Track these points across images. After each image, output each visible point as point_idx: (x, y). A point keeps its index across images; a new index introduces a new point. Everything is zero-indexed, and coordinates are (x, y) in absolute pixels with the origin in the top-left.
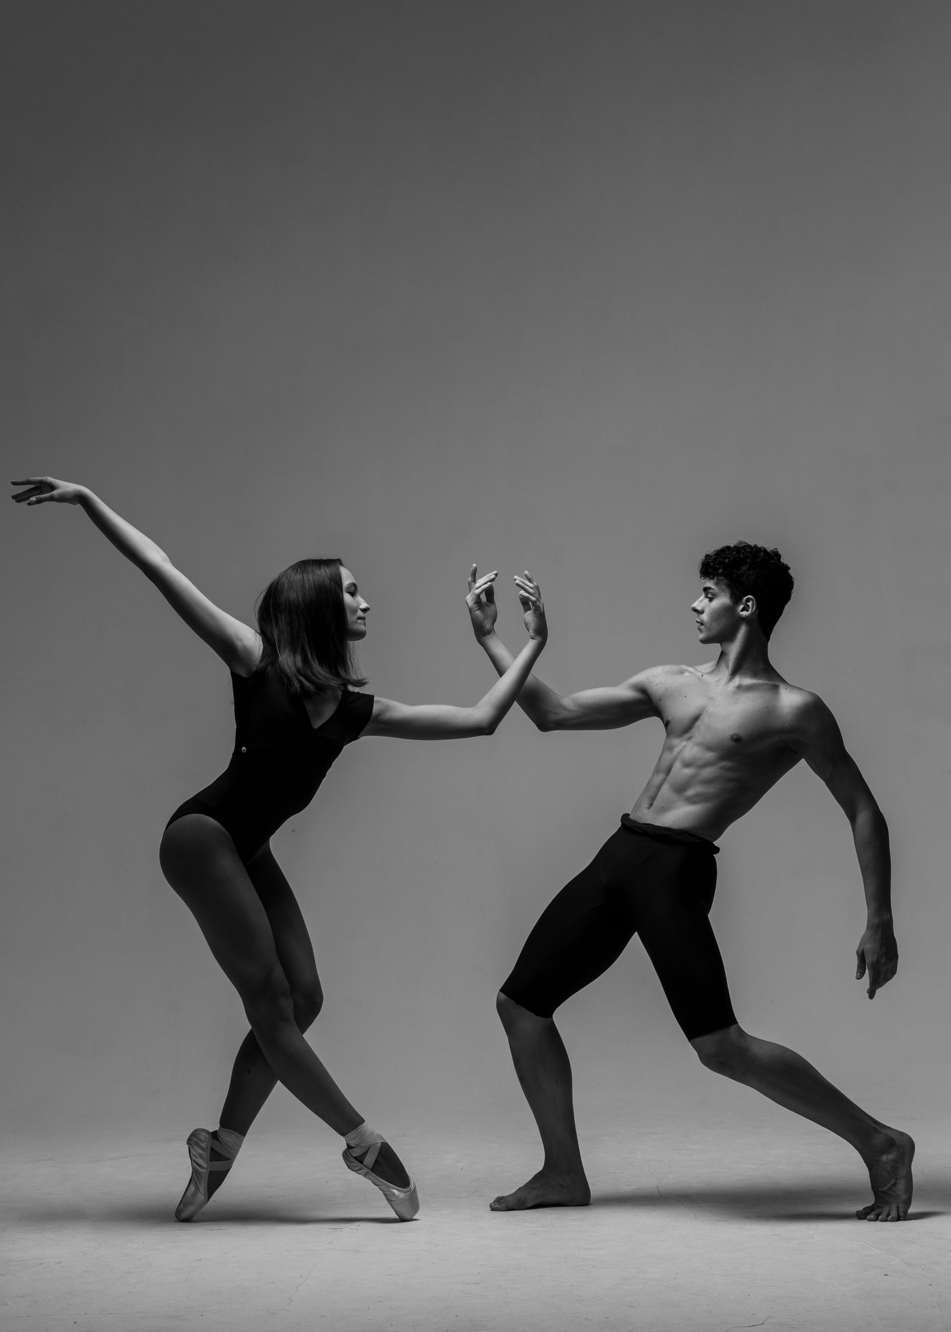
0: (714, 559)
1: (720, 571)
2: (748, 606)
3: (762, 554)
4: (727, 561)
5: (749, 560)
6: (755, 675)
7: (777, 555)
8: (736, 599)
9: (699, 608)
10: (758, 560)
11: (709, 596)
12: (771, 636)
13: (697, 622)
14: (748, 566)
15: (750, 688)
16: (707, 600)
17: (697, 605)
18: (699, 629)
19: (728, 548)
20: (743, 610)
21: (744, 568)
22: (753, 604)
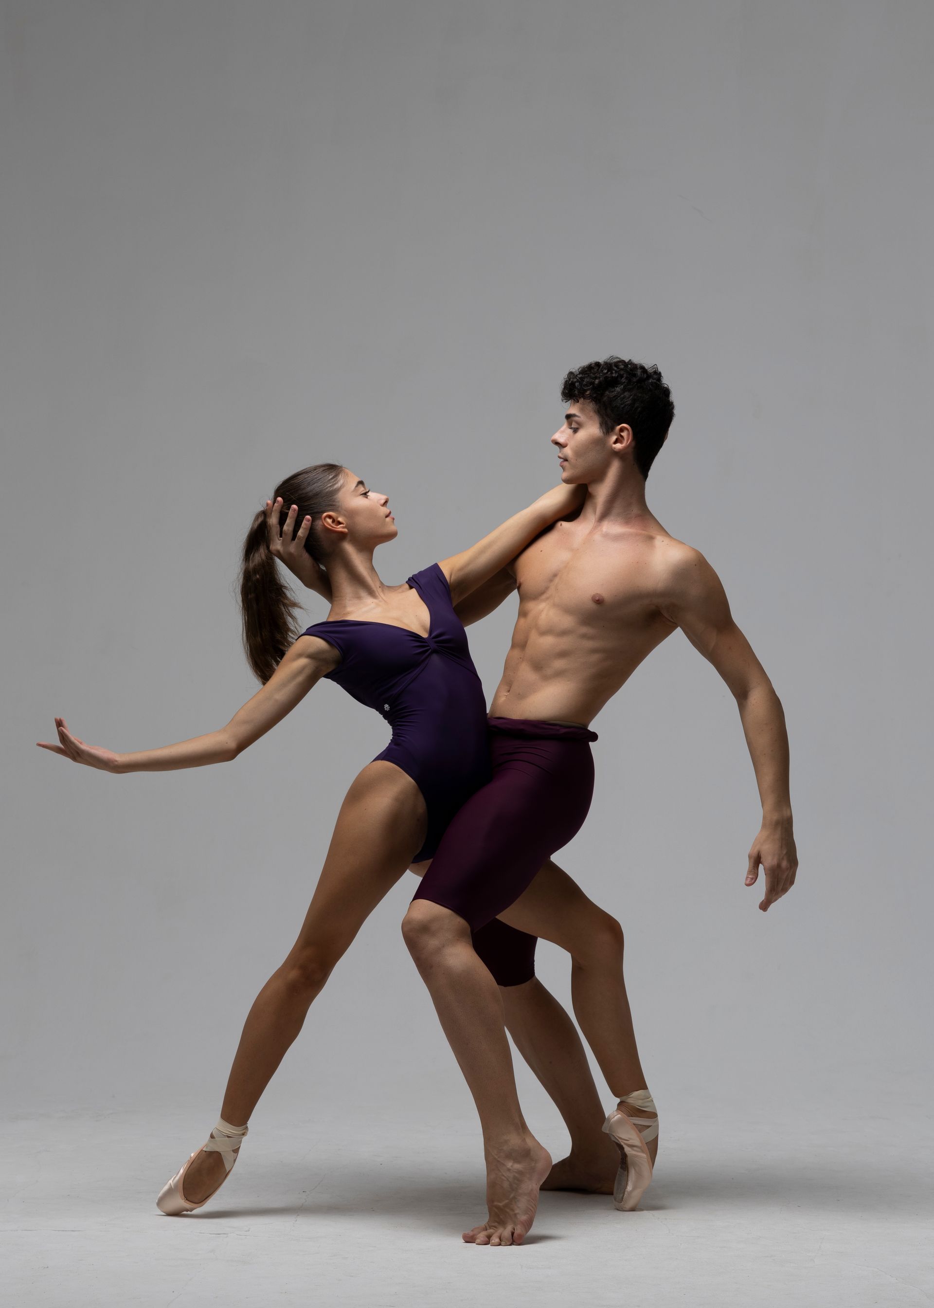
0: (580, 378)
1: (588, 393)
2: (622, 436)
3: (639, 372)
4: (597, 381)
5: (623, 380)
6: (627, 521)
7: (658, 375)
8: (608, 428)
9: (561, 440)
10: (635, 380)
11: (573, 426)
12: (650, 473)
13: (559, 457)
14: (622, 386)
15: (617, 538)
16: (570, 431)
17: (560, 437)
18: (562, 466)
19: (598, 364)
20: (616, 442)
21: (618, 389)
22: (628, 435)
